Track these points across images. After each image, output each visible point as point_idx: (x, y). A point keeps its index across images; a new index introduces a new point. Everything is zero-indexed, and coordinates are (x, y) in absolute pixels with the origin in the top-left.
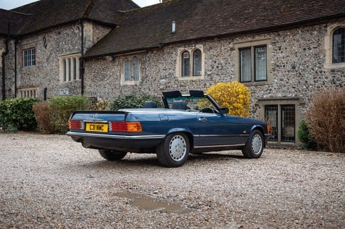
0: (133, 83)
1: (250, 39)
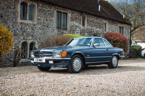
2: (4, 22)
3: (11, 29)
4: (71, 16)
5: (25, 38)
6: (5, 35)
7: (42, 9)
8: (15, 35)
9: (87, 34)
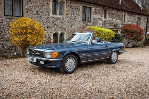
2: (40, 17)
3: (45, 22)
4: (95, 10)
5: (56, 30)
6: (38, 31)
7: (70, 5)
8: (48, 28)
9: (108, 25)
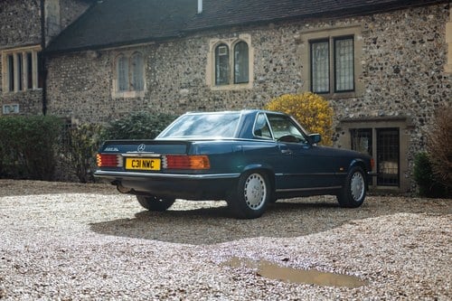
0: (133, 94)
1: (327, 26)
